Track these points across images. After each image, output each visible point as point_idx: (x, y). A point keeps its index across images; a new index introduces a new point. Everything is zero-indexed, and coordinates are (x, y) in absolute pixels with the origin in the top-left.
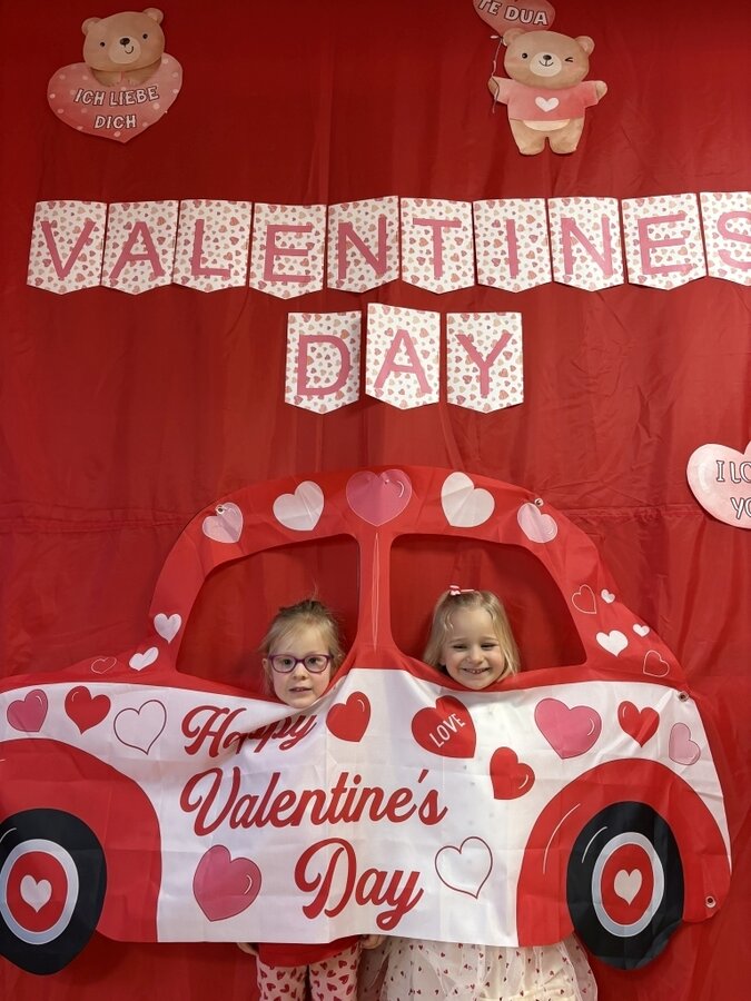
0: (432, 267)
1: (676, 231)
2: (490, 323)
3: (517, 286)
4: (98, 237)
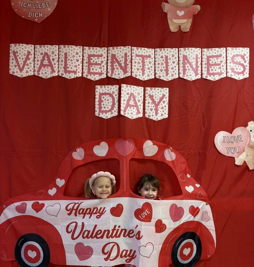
0: (141, 71)
1: (218, 61)
2: (159, 91)
3: (168, 79)
4: (32, 57)
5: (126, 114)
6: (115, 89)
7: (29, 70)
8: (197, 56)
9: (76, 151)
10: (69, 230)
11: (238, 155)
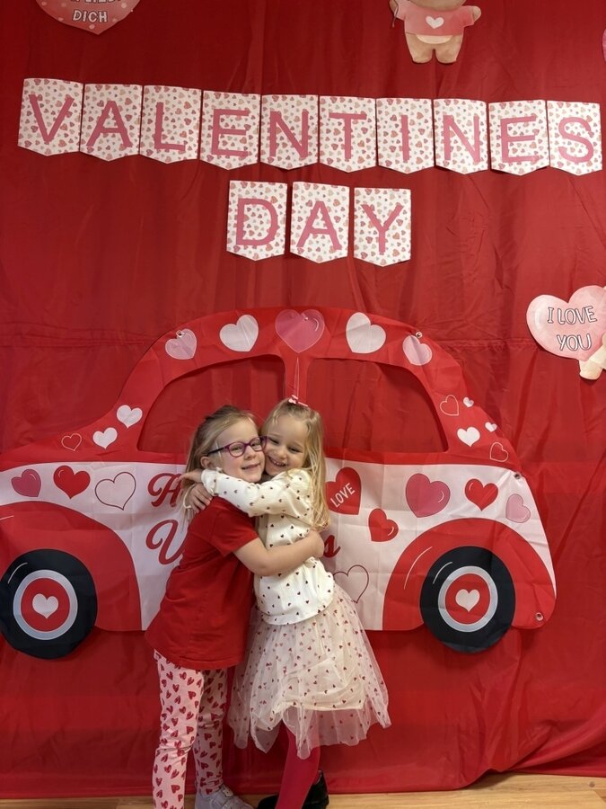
0: (343, 152)
1: (529, 129)
2: (387, 196)
3: (408, 169)
5: (303, 251)
6: (277, 191)
7: (66, 140)
8: (476, 118)
9: (175, 337)
10: (155, 541)
11: (586, 353)
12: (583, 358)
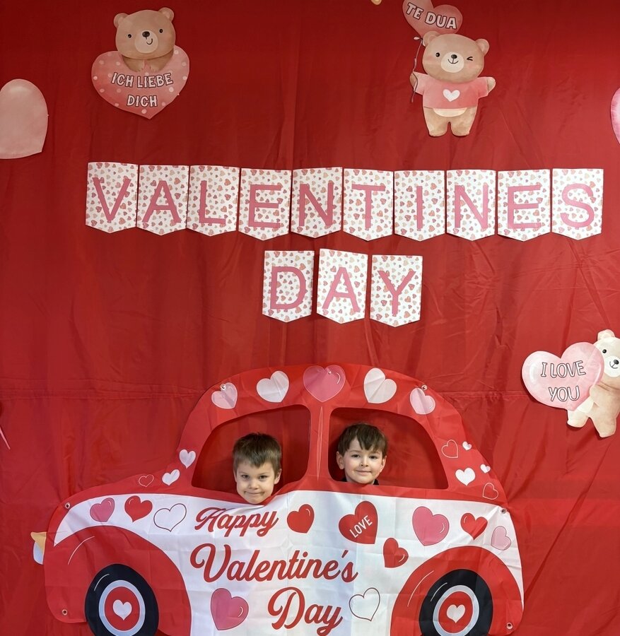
0: (364, 221)
1: (533, 198)
2: (401, 263)
3: (421, 236)
4: (133, 191)
5: (327, 312)
6: (306, 257)
7: (125, 218)
8: (486, 187)
9: (220, 390)
11: (574, 403)
12: (571, 408)
